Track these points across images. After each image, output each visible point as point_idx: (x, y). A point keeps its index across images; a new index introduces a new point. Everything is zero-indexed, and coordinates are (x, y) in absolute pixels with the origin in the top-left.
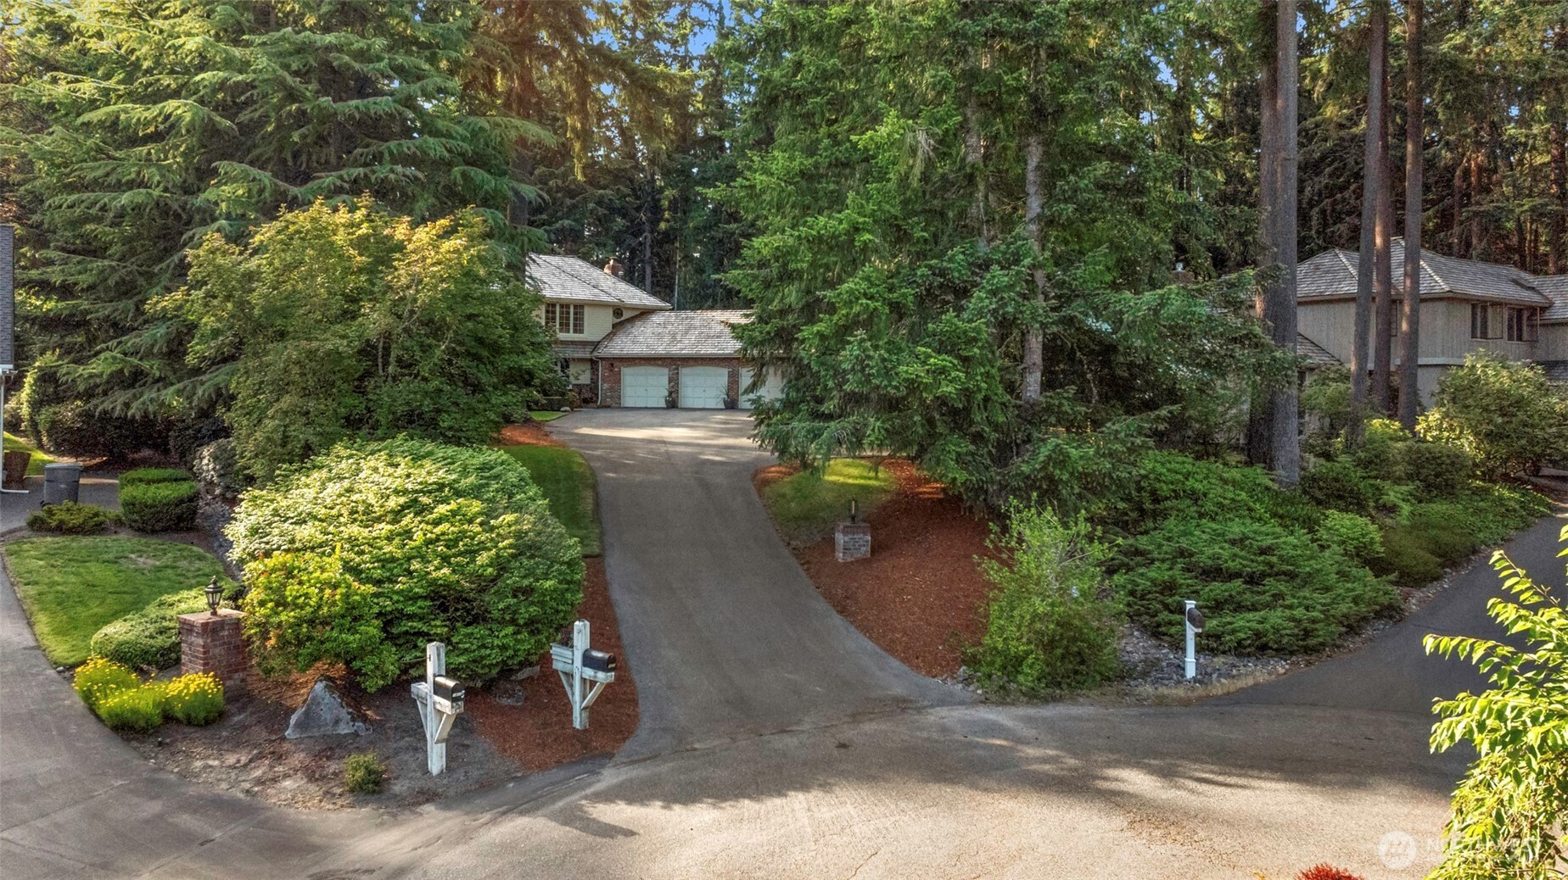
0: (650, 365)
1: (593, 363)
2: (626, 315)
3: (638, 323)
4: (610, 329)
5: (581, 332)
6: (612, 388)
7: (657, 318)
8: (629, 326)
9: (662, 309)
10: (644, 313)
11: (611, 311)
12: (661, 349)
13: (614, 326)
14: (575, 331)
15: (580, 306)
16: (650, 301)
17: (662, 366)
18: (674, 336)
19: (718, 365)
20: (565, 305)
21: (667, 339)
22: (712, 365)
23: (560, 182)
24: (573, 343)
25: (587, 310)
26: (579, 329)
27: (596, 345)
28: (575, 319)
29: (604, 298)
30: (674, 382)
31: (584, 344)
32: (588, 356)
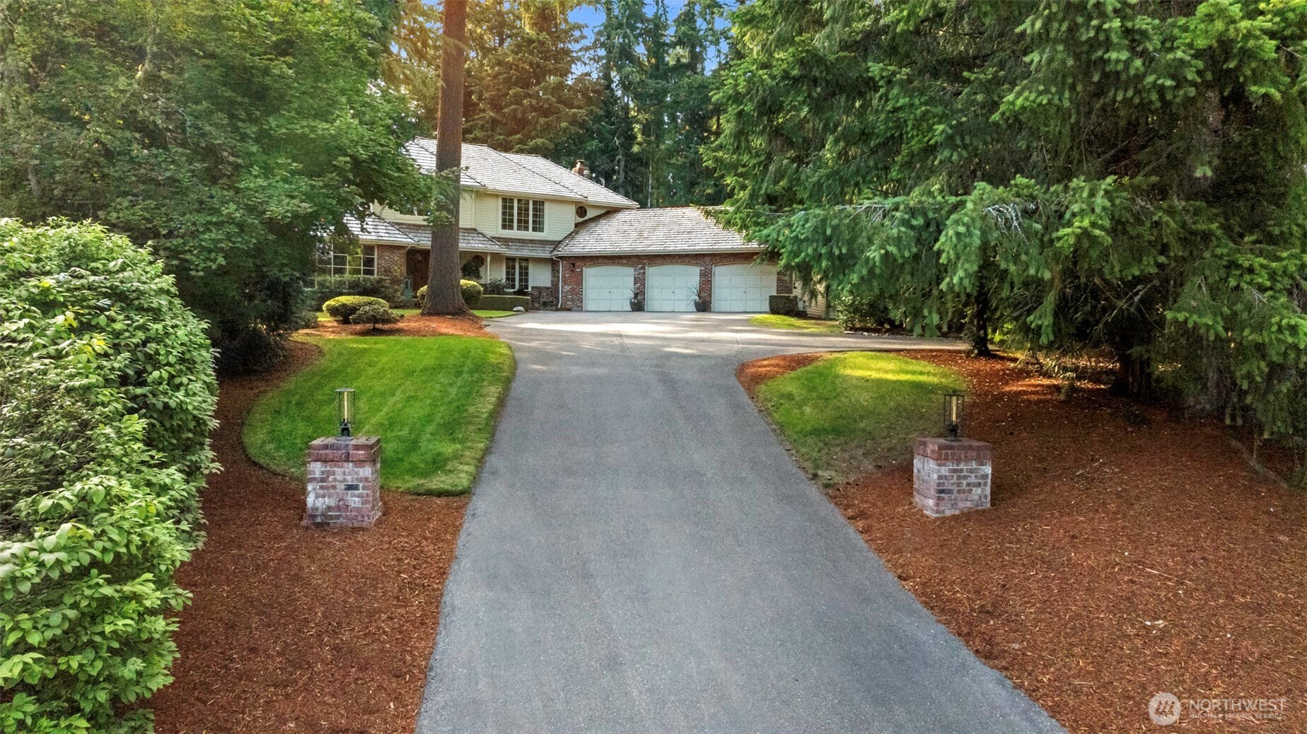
0: (613, 264)
1: (553, 263)
2: (591, 214)
3: (603, 222)
4: (572, 228)
5: (541, 230)
6: (573, 289)
7: (621, 216)
8: (593, 225)
9: (627, 208)
10: (610, 211)
11: (572, 210)
12: (626, 246)
13: (577, 225)
14: (534, 229)
15: (539, 204)
16: (616, 199)
17: (627, 265)
18: (640, 234)
19: (689, 264)
20: (523, 201)
21: (634, 235)
22: (683, 263)
24: (531, 241)
25: (547, 206)
26: (538, 227)
27: (557, 244)
28: (535, 216)
29: (566, 193)
30: (640, 281)
31: (544, 243)
32: (547, 255)
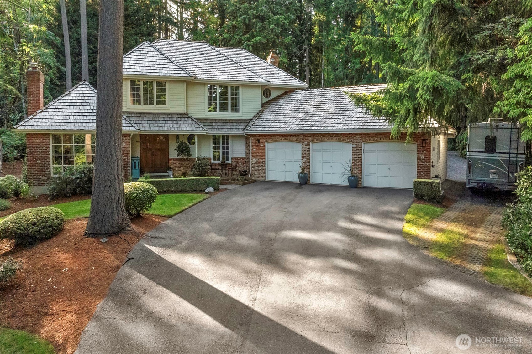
0: (286, 140)
1: (247, 138)
2: (274, 94)
3: (281, 101)
4: (260, 108)
5: (237, 111)
6: (258, 162)
7: (295, 97)
8: (274, 104)
9: (300, 89)
10: (287, 92)
11: (258, 93)
12: (295, 126)
13: (263, 105)
14: (232, 110)
15: (236, 88)
16: (292, 81)
17: (296, 141)
18: (307, 113)
19: (344, 141)
20: (224, 87)
21: (301, 115)
22: (338, 140)
23: (255, 12)
24: (231, 121)
25: (241, 90)
26: (235, 109)
27: (248, 121)
28: (232, 99)
29: (255, 79)
30: (306, 156)
31: (239, 121)
32: (240, 133)
